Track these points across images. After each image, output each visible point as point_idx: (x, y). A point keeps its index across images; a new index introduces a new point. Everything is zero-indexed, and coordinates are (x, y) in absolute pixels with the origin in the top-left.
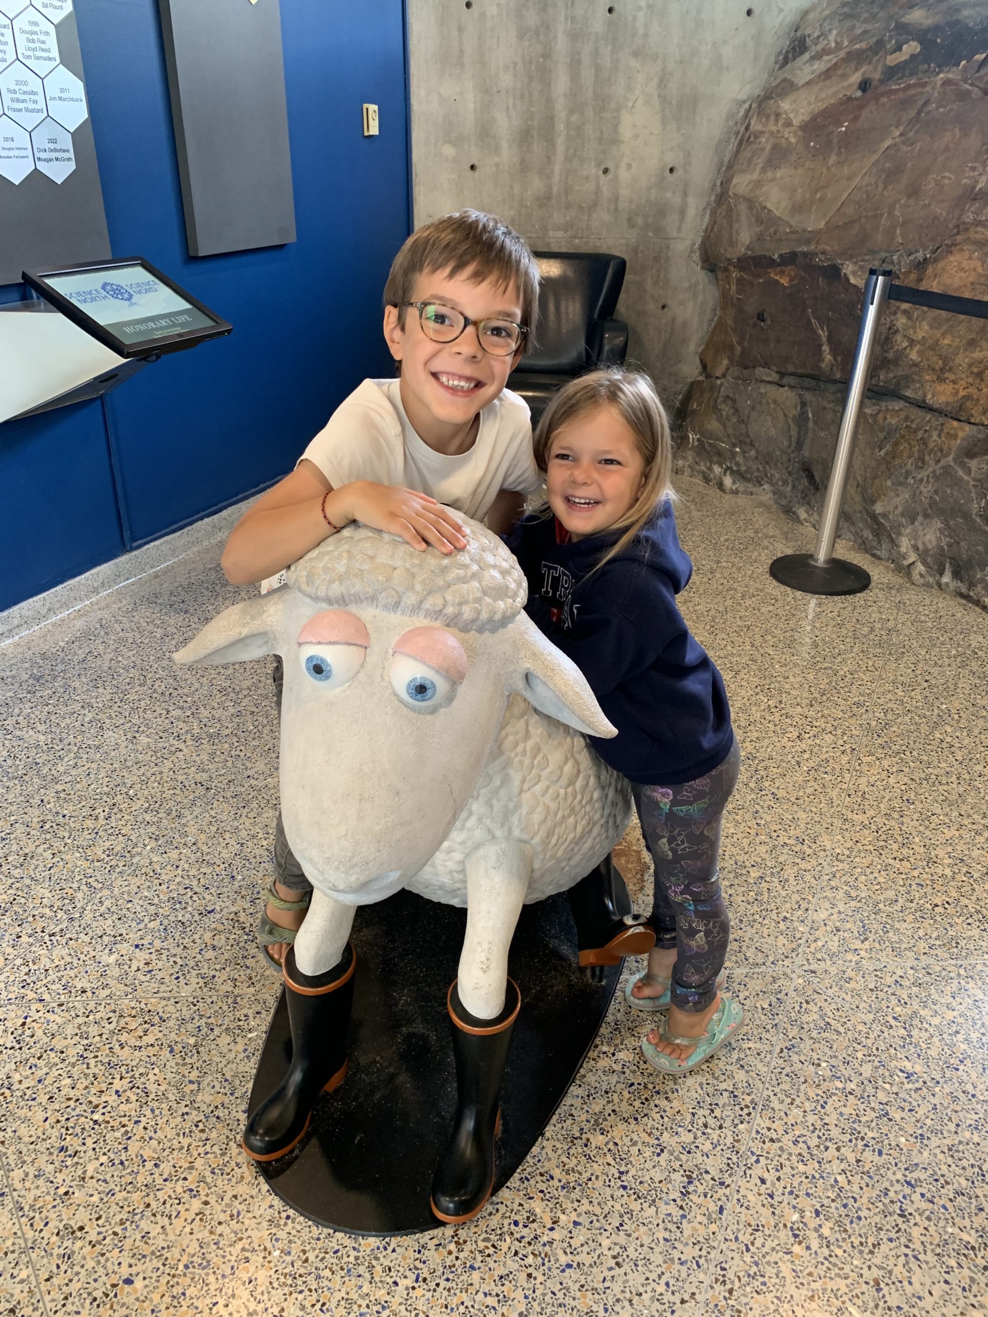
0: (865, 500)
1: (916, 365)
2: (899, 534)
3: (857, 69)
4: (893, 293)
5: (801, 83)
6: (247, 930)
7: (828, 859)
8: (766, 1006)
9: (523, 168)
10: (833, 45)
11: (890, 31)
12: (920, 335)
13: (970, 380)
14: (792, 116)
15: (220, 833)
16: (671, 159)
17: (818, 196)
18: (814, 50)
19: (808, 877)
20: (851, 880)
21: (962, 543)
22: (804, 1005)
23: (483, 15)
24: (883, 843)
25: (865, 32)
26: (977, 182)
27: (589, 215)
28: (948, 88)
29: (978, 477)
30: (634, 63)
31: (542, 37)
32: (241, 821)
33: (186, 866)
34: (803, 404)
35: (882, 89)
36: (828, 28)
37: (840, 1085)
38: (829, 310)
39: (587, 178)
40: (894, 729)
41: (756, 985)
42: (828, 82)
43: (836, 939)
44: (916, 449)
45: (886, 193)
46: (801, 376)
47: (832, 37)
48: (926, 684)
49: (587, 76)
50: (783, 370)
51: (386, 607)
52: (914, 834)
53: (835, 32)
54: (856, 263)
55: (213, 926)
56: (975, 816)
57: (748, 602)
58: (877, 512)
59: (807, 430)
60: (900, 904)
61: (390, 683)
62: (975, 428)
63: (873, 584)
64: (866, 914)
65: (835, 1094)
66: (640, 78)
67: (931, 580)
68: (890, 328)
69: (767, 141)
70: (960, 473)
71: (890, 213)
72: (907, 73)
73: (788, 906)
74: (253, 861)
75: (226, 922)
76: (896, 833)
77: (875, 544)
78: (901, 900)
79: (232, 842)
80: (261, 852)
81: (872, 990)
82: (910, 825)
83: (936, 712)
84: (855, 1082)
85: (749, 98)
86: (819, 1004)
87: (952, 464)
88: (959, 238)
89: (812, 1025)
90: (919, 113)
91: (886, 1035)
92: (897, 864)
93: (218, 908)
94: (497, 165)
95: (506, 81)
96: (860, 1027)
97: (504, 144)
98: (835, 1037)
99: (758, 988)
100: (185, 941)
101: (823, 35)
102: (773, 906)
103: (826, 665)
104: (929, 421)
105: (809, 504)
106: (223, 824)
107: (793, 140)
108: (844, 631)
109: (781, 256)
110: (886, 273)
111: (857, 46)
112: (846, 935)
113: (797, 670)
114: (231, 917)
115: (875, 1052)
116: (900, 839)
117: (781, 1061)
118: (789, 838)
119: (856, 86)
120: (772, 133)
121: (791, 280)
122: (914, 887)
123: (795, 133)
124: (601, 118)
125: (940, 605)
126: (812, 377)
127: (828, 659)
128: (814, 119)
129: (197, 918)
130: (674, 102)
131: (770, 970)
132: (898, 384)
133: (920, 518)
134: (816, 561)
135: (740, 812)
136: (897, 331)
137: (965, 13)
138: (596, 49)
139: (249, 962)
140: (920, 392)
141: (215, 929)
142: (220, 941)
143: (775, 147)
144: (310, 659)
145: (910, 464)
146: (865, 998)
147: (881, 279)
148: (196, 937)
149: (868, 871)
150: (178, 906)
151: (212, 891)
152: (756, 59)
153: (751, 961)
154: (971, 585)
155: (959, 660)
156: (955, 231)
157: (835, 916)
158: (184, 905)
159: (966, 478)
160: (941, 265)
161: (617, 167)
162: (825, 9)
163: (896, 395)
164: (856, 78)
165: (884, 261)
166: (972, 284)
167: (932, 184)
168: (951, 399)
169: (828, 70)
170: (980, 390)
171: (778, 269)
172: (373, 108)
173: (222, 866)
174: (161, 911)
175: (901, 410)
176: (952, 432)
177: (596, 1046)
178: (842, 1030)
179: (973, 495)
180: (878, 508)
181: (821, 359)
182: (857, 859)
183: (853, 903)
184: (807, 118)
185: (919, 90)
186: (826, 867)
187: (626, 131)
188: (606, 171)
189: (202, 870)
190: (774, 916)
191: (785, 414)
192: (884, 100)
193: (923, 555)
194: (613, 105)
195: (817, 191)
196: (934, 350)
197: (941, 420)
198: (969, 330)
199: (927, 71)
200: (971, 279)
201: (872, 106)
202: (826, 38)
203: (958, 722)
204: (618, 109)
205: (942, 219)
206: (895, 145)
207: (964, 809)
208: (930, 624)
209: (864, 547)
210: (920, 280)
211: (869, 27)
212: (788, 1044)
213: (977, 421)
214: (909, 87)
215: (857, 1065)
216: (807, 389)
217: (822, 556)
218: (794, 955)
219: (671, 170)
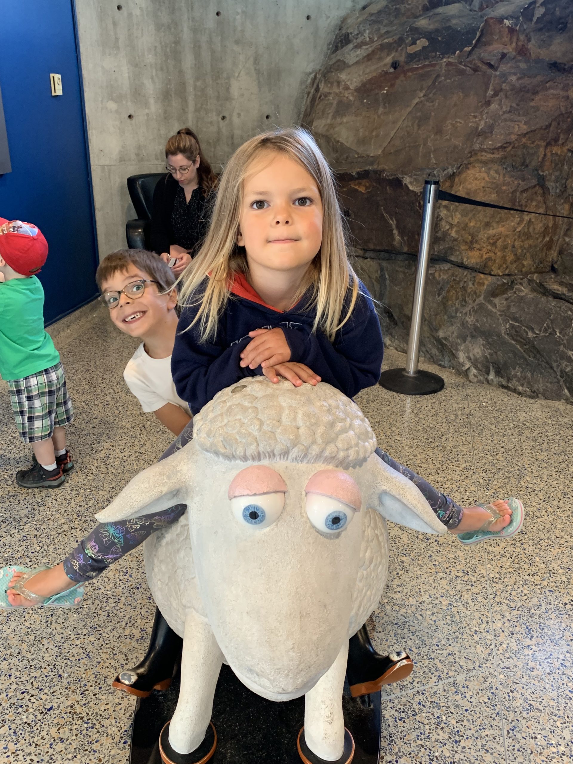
0: (431, 330)
1: (455, 240)
2: (457, 350)
3: (388, 55)
4: (441, 195)
5: (351, 63)
6: (85, 719)
7: (488, 582)
8: (486, 700)
9: (166, 117)
10: (368, 39)
11: (407, 32)
12: (455, 221)
13: (489, 248)
14: (348, 83)
15: (39, 640)
16: (268, 110)
17: (374, 134)
18: (355, 42)
19: (480, 599)
20: (507, 595)
21: (499, 353)
22: (511, 694)
23: (130, 15)
24: (517, 565)
25: (387, 32)
26: (478, 125)
27: (215, 148)
28: (451, 68)
29: (502, 309)
30: (236, 48)
31: (173, 30)
32: (53, 627)
33: (18, 674)
34: (382, 269)
35: (407, 67)
36: (363, 29)
37: (555, 750)
38: (396, 207)
39: (211, 123)
40: (495, 483)
41: (474, 686)
42: (369, 63)
43: (513, 640)
44: (460, 294)
45: (420, 132)
46: (379, 251)
47: (366, 35)
48: (503, 450)
49: (206, 55)
50: (366, 248)
51: (296, 459)
52: (534, 555)
53: (367, 31)
54: (411, 177)
55: (55, 721)
56: (566, 537)
57: (373, 405)
58: (441, 337)
59: (385, 286)
60: (543, 607)
61: (308, 518)
62: (494, 278)
63: (446, 385)
64: (525, 619)
65: (554, 758)
66: (241, 58)
67: (481, 378)
68: (437, 217)
69: (333, 99)
70: (490, 307)
71: (425, 145)
72: (422, 58)
73: (474, 622)
74: (73, 659)
75: (65, 716)
76: (523, 556)
77: (440, 357)
78: (543, 604)
79: (51, 646)
80: (77, 650)
81: (549, 674)
82: (530, 549)
83: (516, 468)
84: (563, 745)
85: (313, 72)
86: (520, 691)
87: (483, 302)
88: (472, 159)
89: (521, 708)
90: (434, 82)
91: (569, 705)
92: (531, 578)
93: (55, 705)
94: (147, 115)
95: (150, 58)
96: (552, 703)
97: (152, 101)
98: (539, 714)
99: (476, 688)
100: (35, 740)
101: (360, 33)
102: (464, 625)
103: (437, 444)
104: (466, 275)
105: (391, 334)
106: (38, 633)
107: (351, 98)
108: (440, 419)
109: (358, 173)
110: (436, 183)
111: (386, 41)
112: (519, 636)
113: (420, 450)
114: (69, 710)
115: (568, 720)
116: (527, 561)
117: (510, 740)
118: (458, 571)
119: (389, 66)
120: (336, 94)
121: (367, 188)
122: (548, 593)
123: (352, 94)
124: (218, 83)
125: (492, 394)
126: (386, 251)
127: (436, 439)
128: (364, 85)
129: (40, 717)
130: (265, 73)
131: (480, 672)
132: (446, 253)
133: (469, 339)
134: (408, 372)
135: (420, 558)
136: (442, 219)
137: (454, 21)
138: (211, 38)
139: (95, 746)
140: (460, 257)
141: (58, 724)
142: (65, 733)
143: (340, 102)
144: (247, 509)
145: (457, 305)
146: (547, 681)
147: (433, 186)
148: (44, 733)
149: (516, 587)
150: (20, 710)
151: (46, 691)
152: (315, 47)
153: (465, 668)
154: (509, 380)
155: (516, 430)
156: (469, 155)
157: (507, 624)
158: (25, 708)
159: (494, 310)
160: (463, 176)
161: (231, 115)
162: (358, 18)
163: (445, 260)
164: (389, 60)
165: (429, 175)
166: (483, 187)
167: (450, 127)
168: (478, 260)
169: (368, 55)
170: (495, 254)
171: (357, 182)
172: (57, 77)
173: (48, 668)
174: (7, 717)
175: (449, 269)
176: (481, 281)
177: (383, 758)
178: (541, 708)
179: (501, 321)
180: (441, 334)
181: (393, 239)
182: (506, 580)
183: (515, 612)
184: (359, 85)
185: (432, 68)
186: (489, 588)
187: (235, 91)
188: (224, 118)
189: (32, 675)
190: (468, 632)
191: (369, 276)
192: (410, 74)
193: (475, 363)
194: (225, 75)
195: (373, 131)
196: (465, 230)
197: (474, 274)
198: (486, 216)
199: (435, 57)
200: (482, 184)
201: (402, 77)
202: (362, 35)
203: (532, 473)
204: (228, 78)
205: (460, 148)
206: (421, 102)
207: (558, 532)
208: (490, 408)
209: (433, 360)
210: (451, 186)
211: (389, 29)
212: (511, 726)
213: (496, 273)
214: (424, 67)
215: (560, 733)
216: (383, 259)
217: (412, 369)
218: (491, 657)
219: (267, 117)
